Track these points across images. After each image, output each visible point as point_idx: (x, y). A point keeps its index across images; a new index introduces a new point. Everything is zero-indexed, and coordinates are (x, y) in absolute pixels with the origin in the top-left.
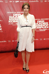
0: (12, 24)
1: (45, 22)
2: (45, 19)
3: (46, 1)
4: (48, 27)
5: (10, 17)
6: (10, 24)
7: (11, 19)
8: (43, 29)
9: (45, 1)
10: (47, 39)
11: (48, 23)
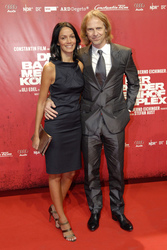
0: (33, 89)
1: (152, 81)
2: (152, 71)
3: (156, 7)
4: (163, 101)
5: (24, 64)
6: (23, 90)
7: (30, 72)
8: (146, 109)
9: (152, 8)
10: (161, 143)
11: (162, 84)
